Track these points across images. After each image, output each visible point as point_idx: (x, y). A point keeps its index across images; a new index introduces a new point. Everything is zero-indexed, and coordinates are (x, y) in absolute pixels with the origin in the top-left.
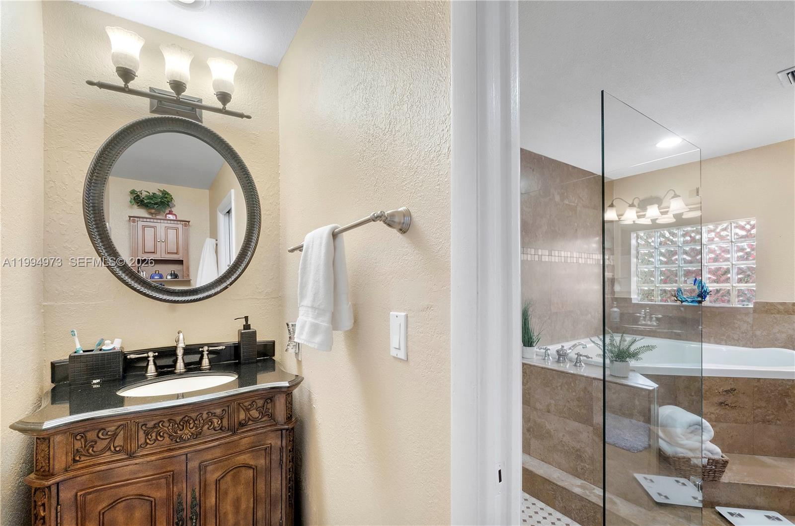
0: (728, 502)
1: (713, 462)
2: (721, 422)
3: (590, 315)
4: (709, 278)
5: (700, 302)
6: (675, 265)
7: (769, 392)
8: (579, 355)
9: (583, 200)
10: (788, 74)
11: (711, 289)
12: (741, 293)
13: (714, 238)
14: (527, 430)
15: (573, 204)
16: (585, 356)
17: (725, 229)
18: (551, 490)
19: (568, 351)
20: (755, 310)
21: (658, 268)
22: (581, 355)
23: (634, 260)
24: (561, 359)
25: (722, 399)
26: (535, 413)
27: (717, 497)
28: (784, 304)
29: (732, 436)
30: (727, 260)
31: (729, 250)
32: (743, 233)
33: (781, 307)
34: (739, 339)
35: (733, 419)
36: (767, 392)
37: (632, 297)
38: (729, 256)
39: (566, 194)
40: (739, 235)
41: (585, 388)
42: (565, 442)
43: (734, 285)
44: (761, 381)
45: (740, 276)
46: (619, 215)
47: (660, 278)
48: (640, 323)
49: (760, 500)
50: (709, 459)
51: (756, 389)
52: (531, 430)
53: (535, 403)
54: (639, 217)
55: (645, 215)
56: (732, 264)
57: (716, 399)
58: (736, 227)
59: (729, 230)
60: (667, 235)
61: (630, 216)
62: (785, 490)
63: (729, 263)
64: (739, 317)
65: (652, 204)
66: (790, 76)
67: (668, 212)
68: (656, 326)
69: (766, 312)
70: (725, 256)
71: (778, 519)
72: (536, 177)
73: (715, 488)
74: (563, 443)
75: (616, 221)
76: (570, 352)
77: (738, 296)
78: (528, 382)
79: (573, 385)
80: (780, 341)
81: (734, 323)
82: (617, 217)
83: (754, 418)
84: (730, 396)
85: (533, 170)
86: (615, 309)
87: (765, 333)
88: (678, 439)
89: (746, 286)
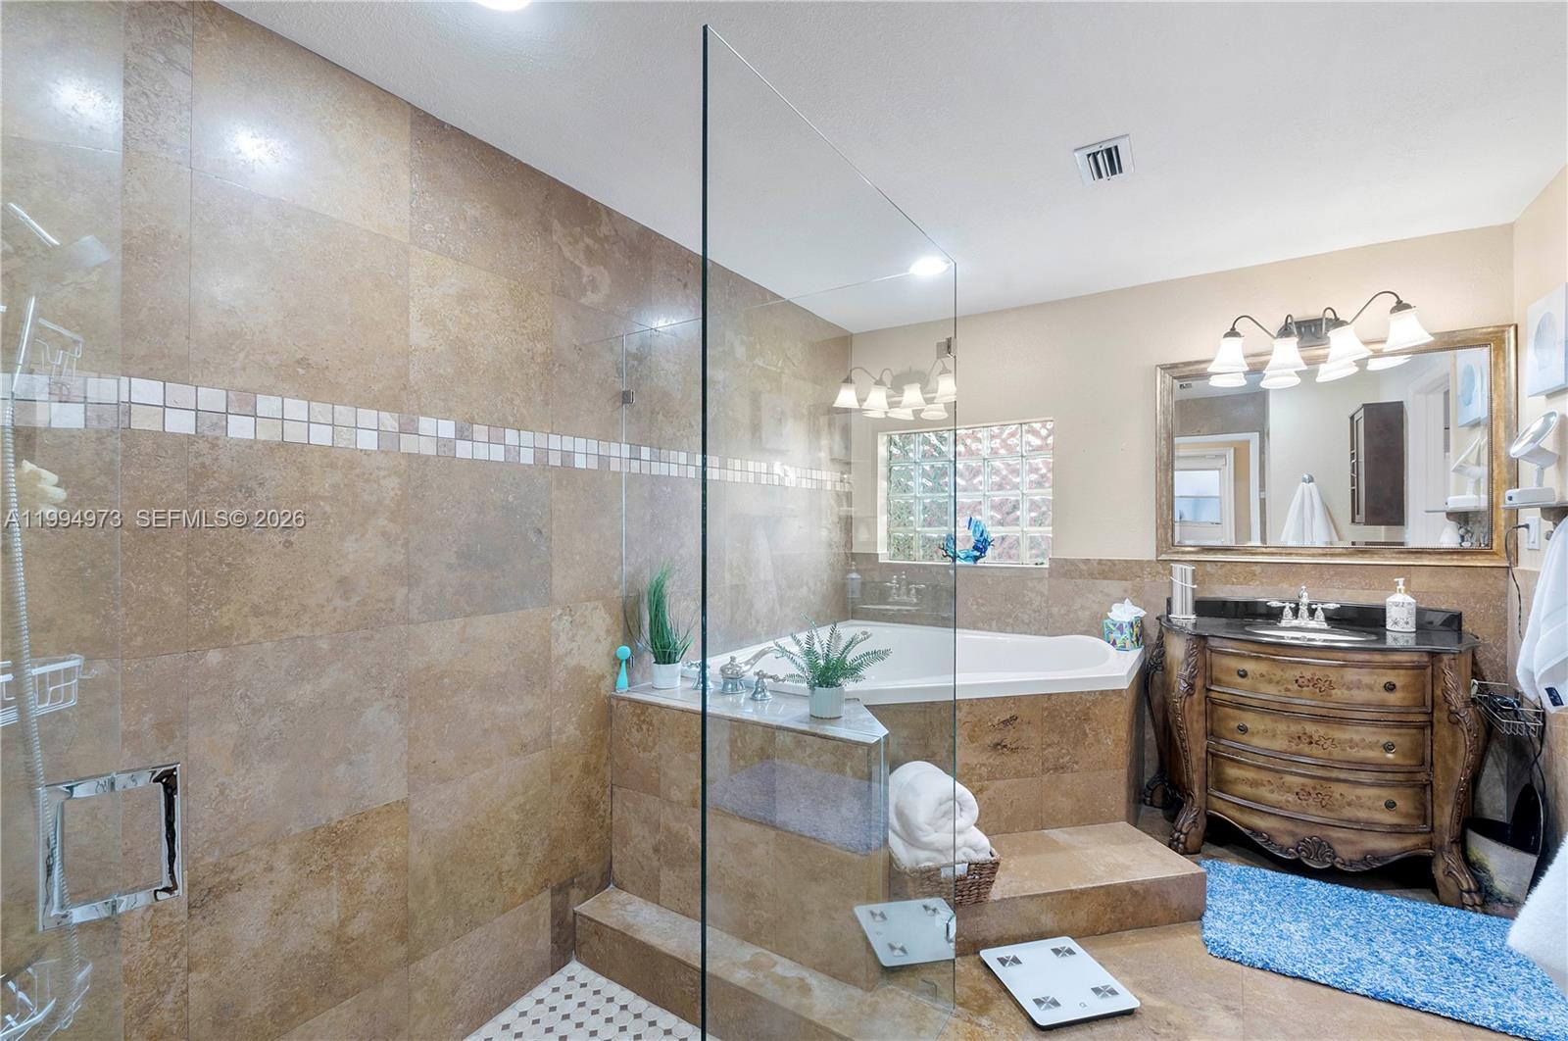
0: (1000, 935)
1: (977, 868)
2: (996, 779)
3: (805, 588)
4: (992, 517)
5: (976, 559)
6: (943, 495)
7: (1064, 715)
8: (761, 675)
9: (794, 364)
10: (1089, 155)
11: (993, 535)
12: (1034, 543)
13: (998, 449)
14: (653, 848)
15: (774, 369)
16: (771, 677)
17: (1012, 435)
18: (688, 985)
19: (745, 668)
20: (1051, 570)
21: (920, 499)
22: (764, 676)
23: (883, 484)
24: (730, 686)
25: (997, 737)
26: (668, 809)
27: (983, 931)
28: (1087, 561)
29: (1012, 802)
30: (1016, 487)
31: (1018, 470)
32: (1037, 442)
33: (1084, 567)
34: (1030, 622)
35: (1013, 772)
36: (1062, 717)
37: (878, 552)
38: (1018, 480)
39: (758, 346)
40: (1030, 445)
41: (762, 748)
42: (724, 868)
43: (1025, 529)
44: (1053, 698)
45: (1033, 514)
46: (861, 401)
47: (922, 517)
48: (891, 600)
49: (1048, 921)
50: (970, 864)
51: (1045, 714)
52: (662, 848)
53: (669, 788)
54: (892, 405)
55: (900, 402)
56: (1023, 494)
57: (990, 739)
58: (1028, 432)
59: (1018, 437)
60: (933, 439)
61: (877, 401)
62: (1080, 893)
63: (1018, 491)
64: (1030, 584)
65: (911, 382)
66: (1091, 158)
67: (934, 398)
68: (916, 605)
69: (1065, 575)
70: (1014, 480)
71: (1071, 952)
72: (691, 301)
73: (980, 915)
74: (723, 872)
75: (856, 410)
76: (748, 670)
77: (1031, 548)
78: (655, 744)
79: (739, 744)
80: (1082, 624)
81: (1024, 596)
82: (857, 404)
83: (1043, 764)
84: (1009, 731)
85: (685, 286)
86: (854, 575)
87: (1063, 612)
88: (920, 833)
89: (1040, 532)
